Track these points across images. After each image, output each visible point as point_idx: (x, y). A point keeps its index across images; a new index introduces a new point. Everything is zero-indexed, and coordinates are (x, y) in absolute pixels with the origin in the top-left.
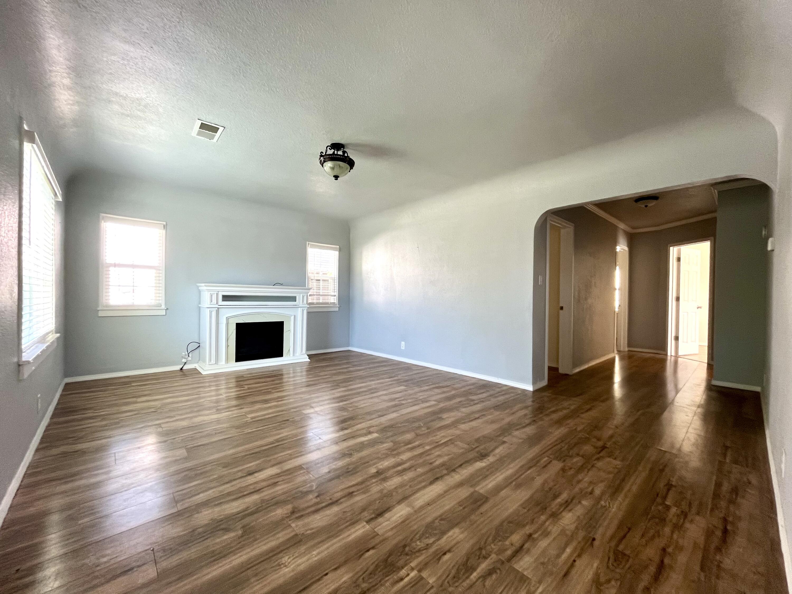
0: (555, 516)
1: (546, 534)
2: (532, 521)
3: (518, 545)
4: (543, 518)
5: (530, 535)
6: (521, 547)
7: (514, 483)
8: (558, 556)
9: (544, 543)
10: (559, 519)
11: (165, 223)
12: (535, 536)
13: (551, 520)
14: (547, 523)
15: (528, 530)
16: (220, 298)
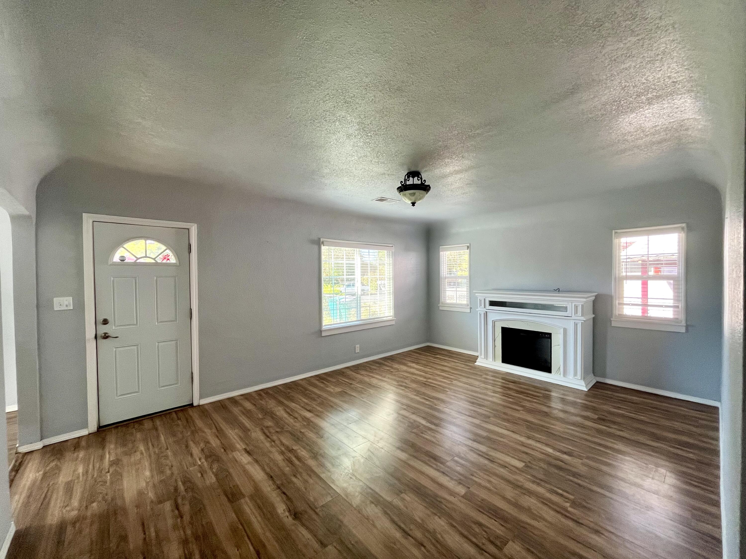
0: (185, 542)
1: (175, 527)
2: (191, 523)
3: (181, 508)
4: (189, 532)
5: (182, 517)
6: (178, 509)
7: (240, 527)
8: (155, 526)
9: (170, 522)
10: (179, 543)
11: (468, 245)
12: (179, 520)
13: (183, 537)
14: (182, 533)
15: (187, 518)
16: (487, 303)
